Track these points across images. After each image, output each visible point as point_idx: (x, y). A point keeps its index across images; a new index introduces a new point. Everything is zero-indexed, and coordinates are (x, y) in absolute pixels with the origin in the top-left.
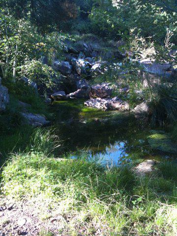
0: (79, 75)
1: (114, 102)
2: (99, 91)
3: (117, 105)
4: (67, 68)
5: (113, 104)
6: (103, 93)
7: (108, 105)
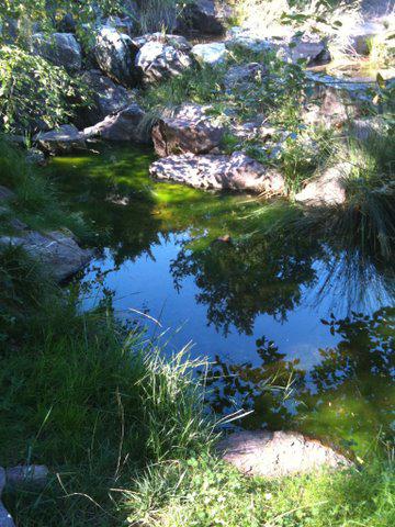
0: (104, 73)
1: (238, 171)
2: (188, 134)
3: (250, 180)
4: (72, 54)
5: (237, 177)
6: (200, 139)
7: (225, 179)
